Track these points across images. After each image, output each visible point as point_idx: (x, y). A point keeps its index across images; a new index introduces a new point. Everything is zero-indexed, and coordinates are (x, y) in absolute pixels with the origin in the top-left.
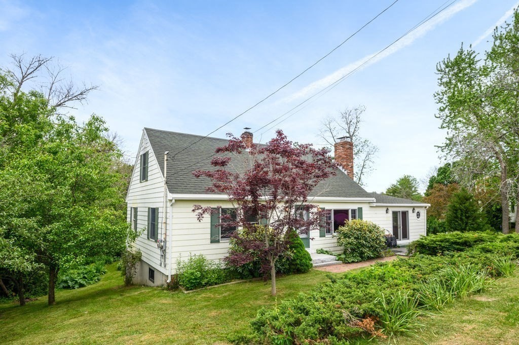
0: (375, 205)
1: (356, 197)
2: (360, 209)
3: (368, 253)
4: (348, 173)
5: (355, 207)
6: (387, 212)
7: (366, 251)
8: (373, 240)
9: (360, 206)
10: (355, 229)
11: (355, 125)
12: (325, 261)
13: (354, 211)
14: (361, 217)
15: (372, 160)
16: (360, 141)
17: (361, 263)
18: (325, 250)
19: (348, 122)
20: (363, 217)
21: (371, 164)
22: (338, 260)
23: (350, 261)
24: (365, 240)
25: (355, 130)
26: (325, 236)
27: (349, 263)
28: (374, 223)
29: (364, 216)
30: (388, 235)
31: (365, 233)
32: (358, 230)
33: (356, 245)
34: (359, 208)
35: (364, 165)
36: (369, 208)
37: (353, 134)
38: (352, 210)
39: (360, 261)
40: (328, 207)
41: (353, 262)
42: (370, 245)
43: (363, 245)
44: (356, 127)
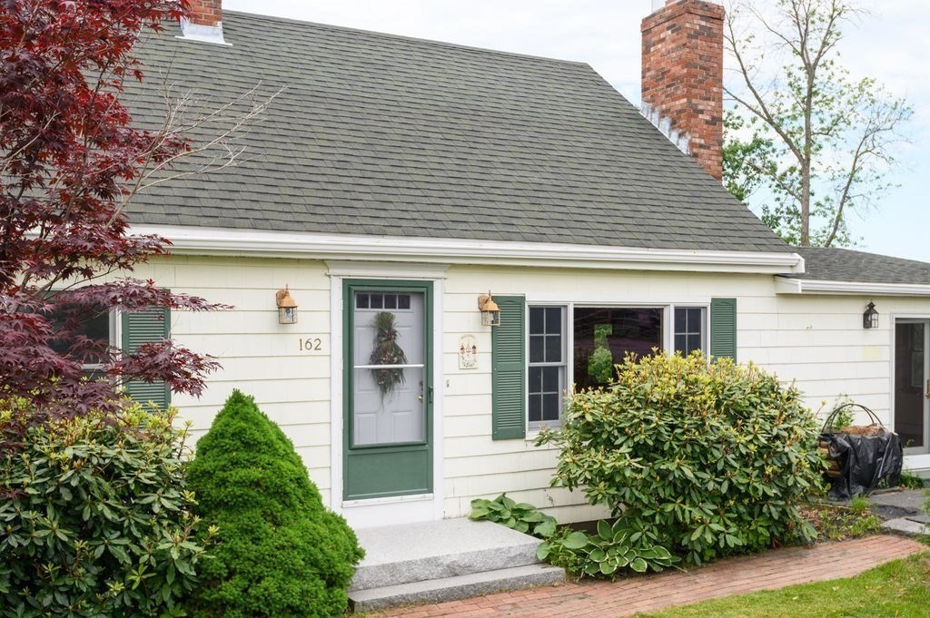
0: (799, 286)
1: (702, 245)
2: (725, 309)
3: (708, 525)
4: (692, 145)
5: (698, 295)
6: (867, 324)
7: (697, 515)
8: (745, 460)
9: (724, 290)
10: (648, 403)
11: (826, 26)
12: (469, 569)
13: (690, 316)
14: (726, 345)
15: (889, 150)
16: (843, 83)
17: (670, 579)
18: (518, 500)
19: (802, 14)
20: (739, 343)
21: (881, 166)
22: (547, 562)
23: (605, 570)
24: (701, 458)
25: (825, 43)
26: (521, 436)
27: (600, 578)
28: (769, 373)
29: (742, 339)
30: (865, 430)
31: (700, 427)
32: (664, 406)
33: (646, 484)
34: (716, 303)
35: (854, 171)
36: (770, 304)
37: (818, 59)
38: (680, 312)
39: (669, 569)
40: (540, 292)
41: (625, 573)
42: (724, 489)
43: (683, 489)
44: (829, 33)
